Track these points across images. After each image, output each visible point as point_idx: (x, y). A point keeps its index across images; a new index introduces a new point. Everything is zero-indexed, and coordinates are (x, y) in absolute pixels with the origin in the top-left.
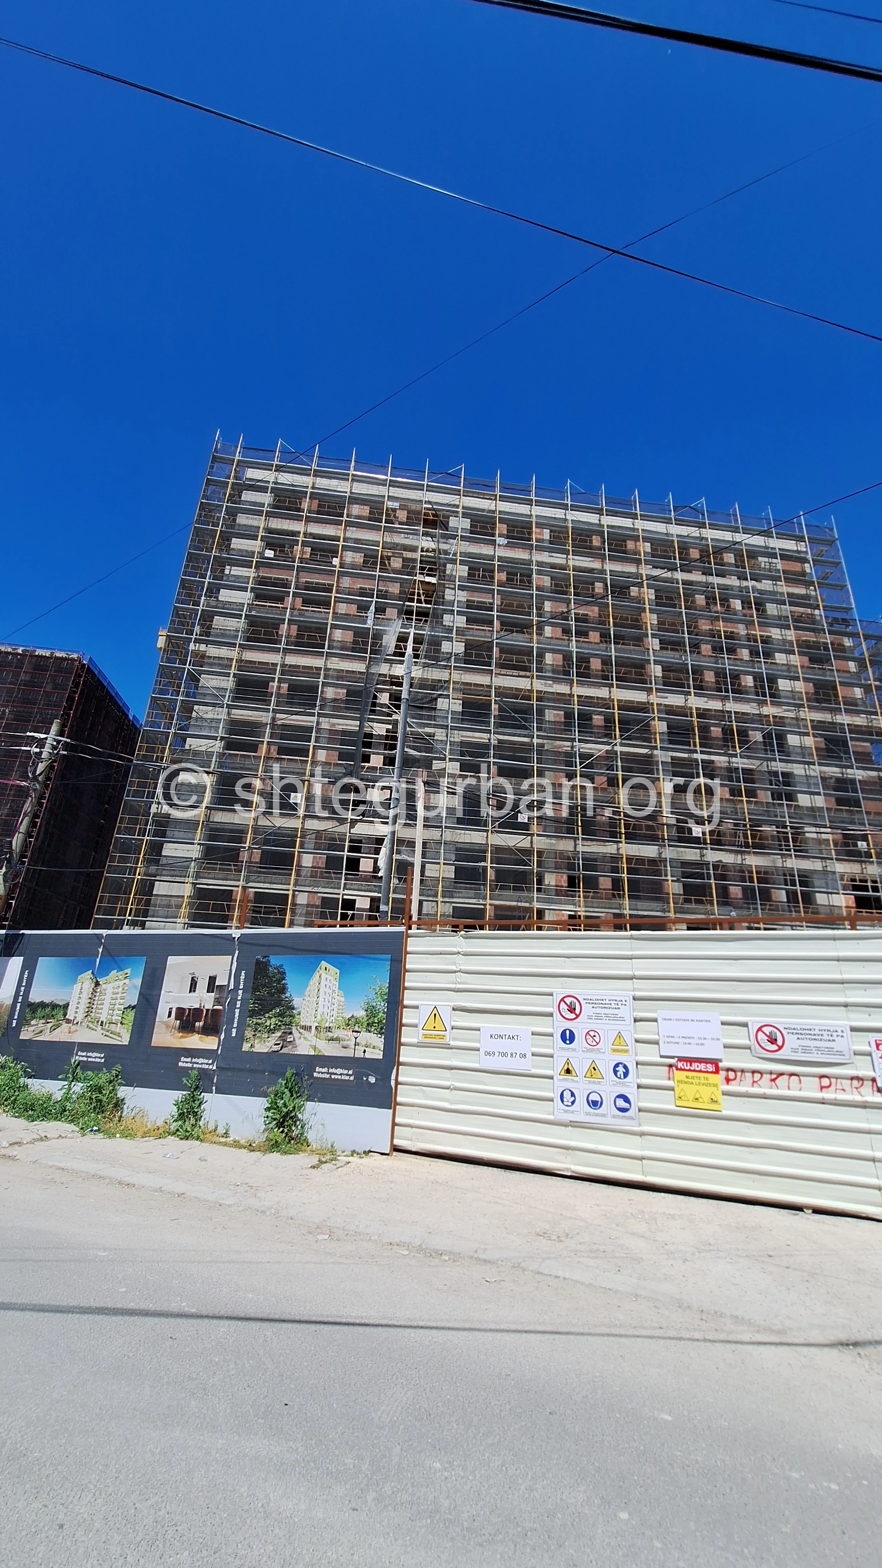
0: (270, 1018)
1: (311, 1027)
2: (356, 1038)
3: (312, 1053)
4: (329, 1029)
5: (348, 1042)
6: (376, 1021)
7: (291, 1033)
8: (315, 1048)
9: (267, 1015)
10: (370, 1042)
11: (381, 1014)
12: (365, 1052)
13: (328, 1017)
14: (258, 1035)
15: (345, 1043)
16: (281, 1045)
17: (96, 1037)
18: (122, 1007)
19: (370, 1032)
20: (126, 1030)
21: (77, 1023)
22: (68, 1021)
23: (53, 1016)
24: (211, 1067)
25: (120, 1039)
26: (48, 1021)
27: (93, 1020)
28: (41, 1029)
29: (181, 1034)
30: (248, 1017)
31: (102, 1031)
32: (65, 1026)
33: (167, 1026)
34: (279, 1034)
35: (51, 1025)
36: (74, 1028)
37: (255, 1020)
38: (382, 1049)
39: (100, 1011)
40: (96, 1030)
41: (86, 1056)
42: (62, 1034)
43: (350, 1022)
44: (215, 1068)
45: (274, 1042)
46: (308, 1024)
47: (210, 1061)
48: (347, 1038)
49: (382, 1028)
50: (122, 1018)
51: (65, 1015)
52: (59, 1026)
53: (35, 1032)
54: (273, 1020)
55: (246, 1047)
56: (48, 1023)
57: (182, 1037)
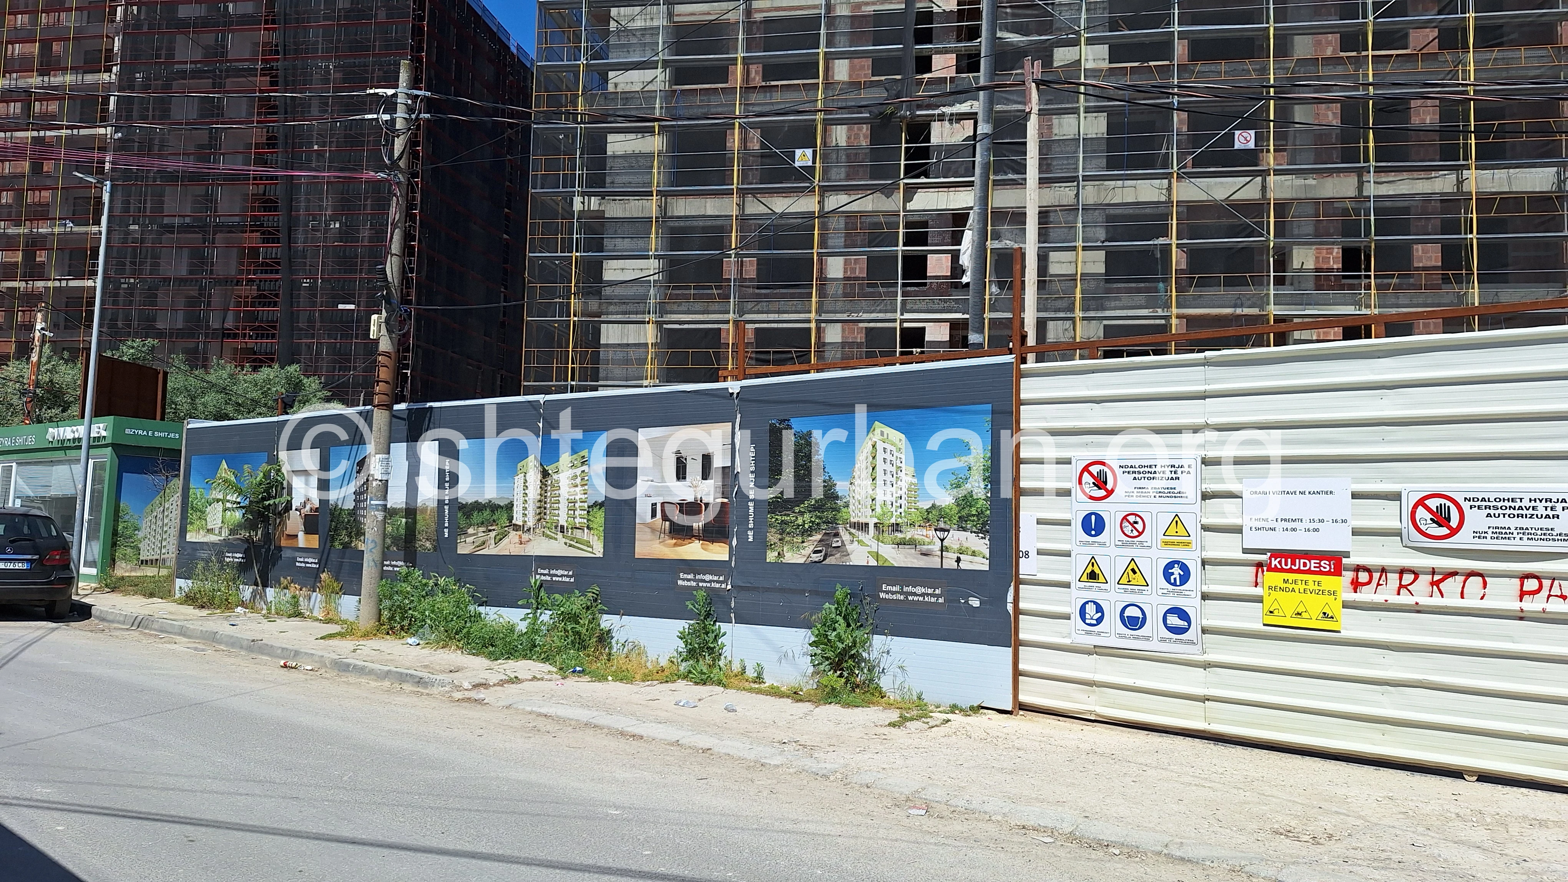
0: (802, 513)
1: (866, 525)
2: (942, 540)
3: (873, 563)
4: (896, 527)
5: (930, 547)
6: (974, 512)
7: (837, 535)
8: (877, 556)
9: (797, 509)
10: (966, 545)
11: (981, 502)
12: (958, 560)
13: (893, 509)
14: (788, 539)
15: (925, 548)
16: (823, 554)
17: (556, 547)
18: (586, 505)
19: (965, 529)
20: (596, 538)
21: (529, 530)
22: (517, 528)
23: (494, 521)
24: (723, 586)
25: (590, 549)
26: (490, 528)
27: (549, 525)
28: (482, 539)
29: (674, 541)
30: (769, 512)
31: (564, 540)
32: (513, 535)
33: (653, 530)
34: (818, 537)
35: (493, 534)
36: (525, 537)
37: (779, 517)
38: (988, 556)
39: (556, 512)
40: (556, 539)
41: (549, 575)
42: (510, 546)
43: (930, 516)
44: (729, 587)
45: (812, 548)
46: (863, 520)
47: (722, 578)
48: (927, 540)
49: (984, 524)
50: (588, 520)
51: (511, 519)
52: (505, 535)
53: (476, 544)
54: (807, 516)
55: (771, 556)
56: (490, 531)
57: (675, 545)
